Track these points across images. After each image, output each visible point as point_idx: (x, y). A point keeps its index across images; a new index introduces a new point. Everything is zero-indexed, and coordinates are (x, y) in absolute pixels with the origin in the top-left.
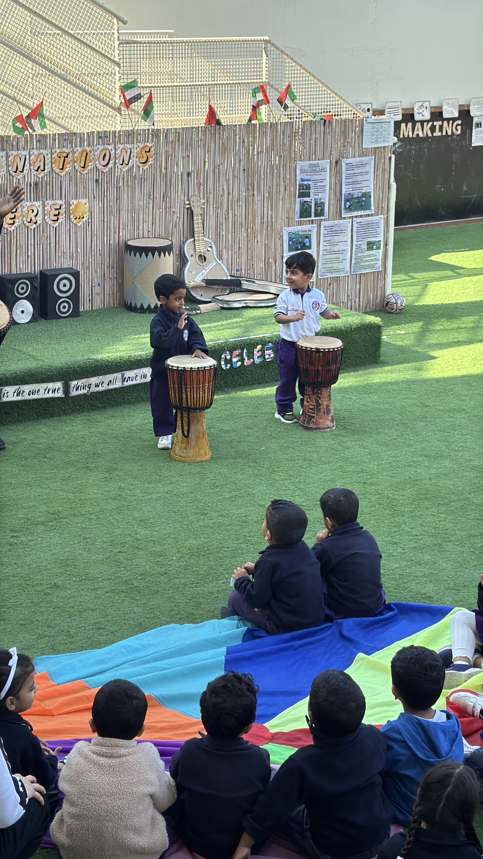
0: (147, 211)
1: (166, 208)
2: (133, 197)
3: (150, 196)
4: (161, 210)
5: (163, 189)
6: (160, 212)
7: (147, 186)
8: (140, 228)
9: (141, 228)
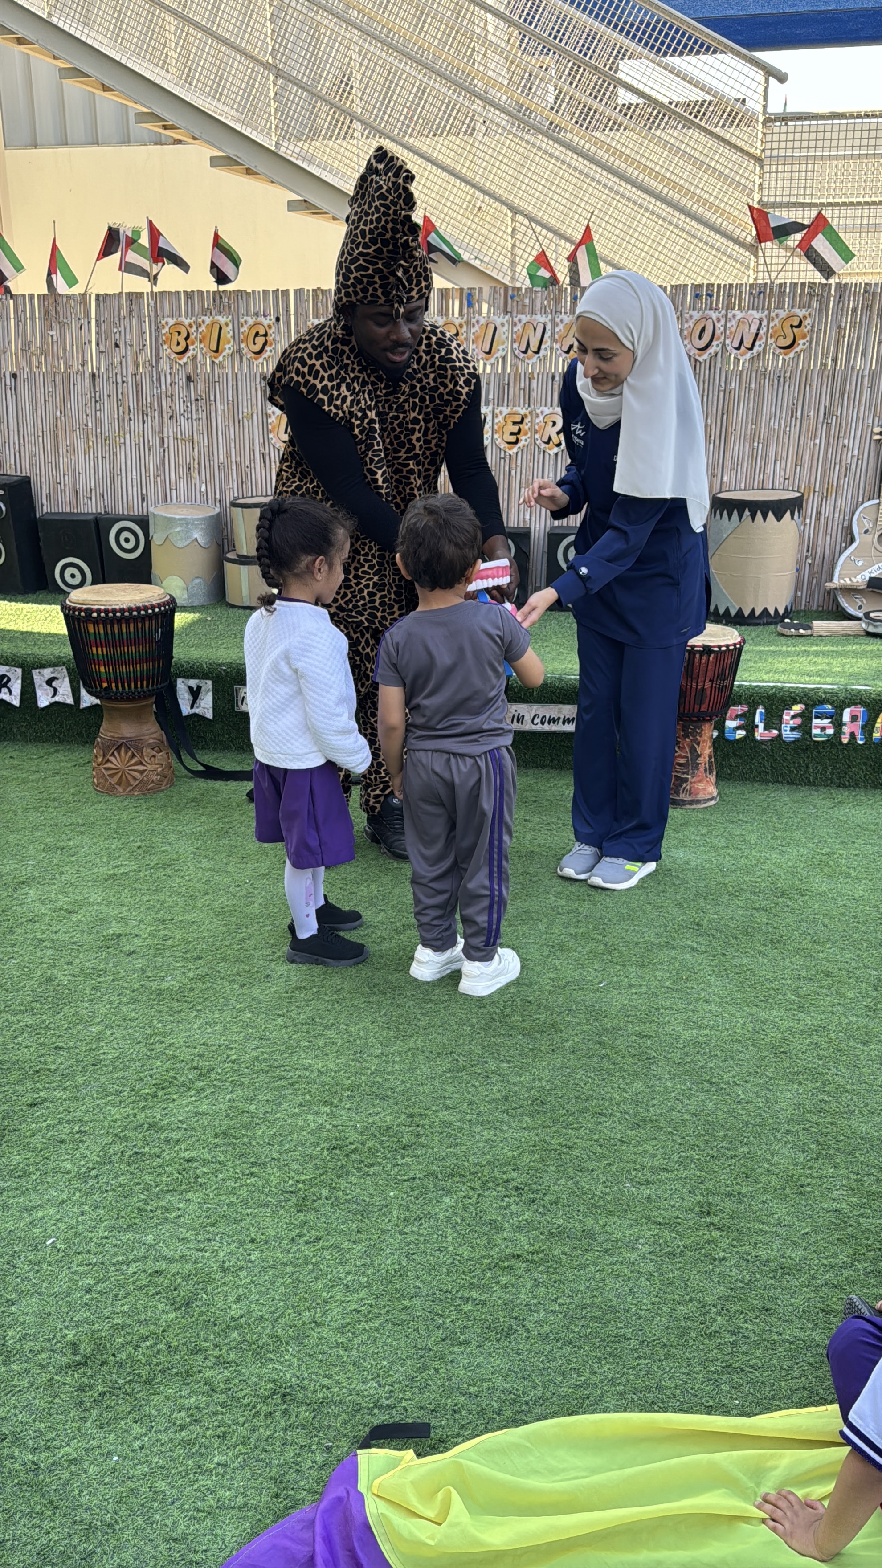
0: (786, 441)
1: (828, 437)
2: (758, 411)
3: (794, 411)
4: (817, 441)
5: (825, 402)
6: (815, 444)
7: (791, 392)
8: (767, 471)
9: (769, 470)
